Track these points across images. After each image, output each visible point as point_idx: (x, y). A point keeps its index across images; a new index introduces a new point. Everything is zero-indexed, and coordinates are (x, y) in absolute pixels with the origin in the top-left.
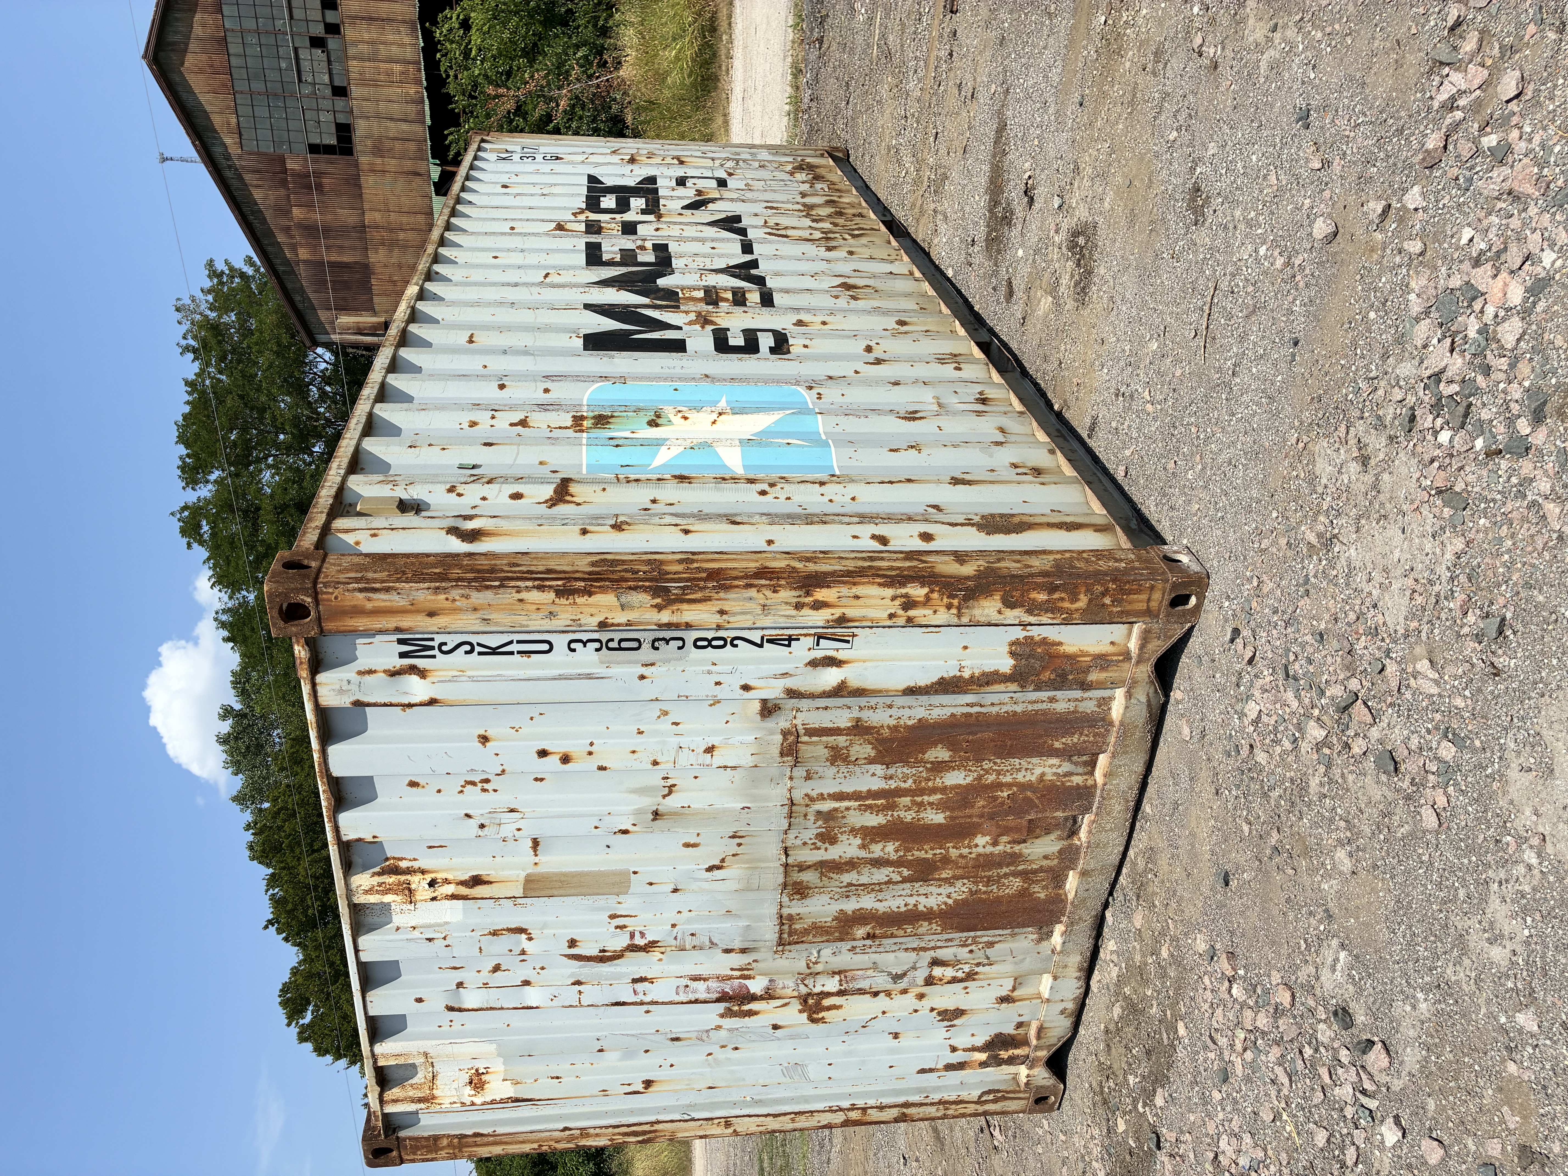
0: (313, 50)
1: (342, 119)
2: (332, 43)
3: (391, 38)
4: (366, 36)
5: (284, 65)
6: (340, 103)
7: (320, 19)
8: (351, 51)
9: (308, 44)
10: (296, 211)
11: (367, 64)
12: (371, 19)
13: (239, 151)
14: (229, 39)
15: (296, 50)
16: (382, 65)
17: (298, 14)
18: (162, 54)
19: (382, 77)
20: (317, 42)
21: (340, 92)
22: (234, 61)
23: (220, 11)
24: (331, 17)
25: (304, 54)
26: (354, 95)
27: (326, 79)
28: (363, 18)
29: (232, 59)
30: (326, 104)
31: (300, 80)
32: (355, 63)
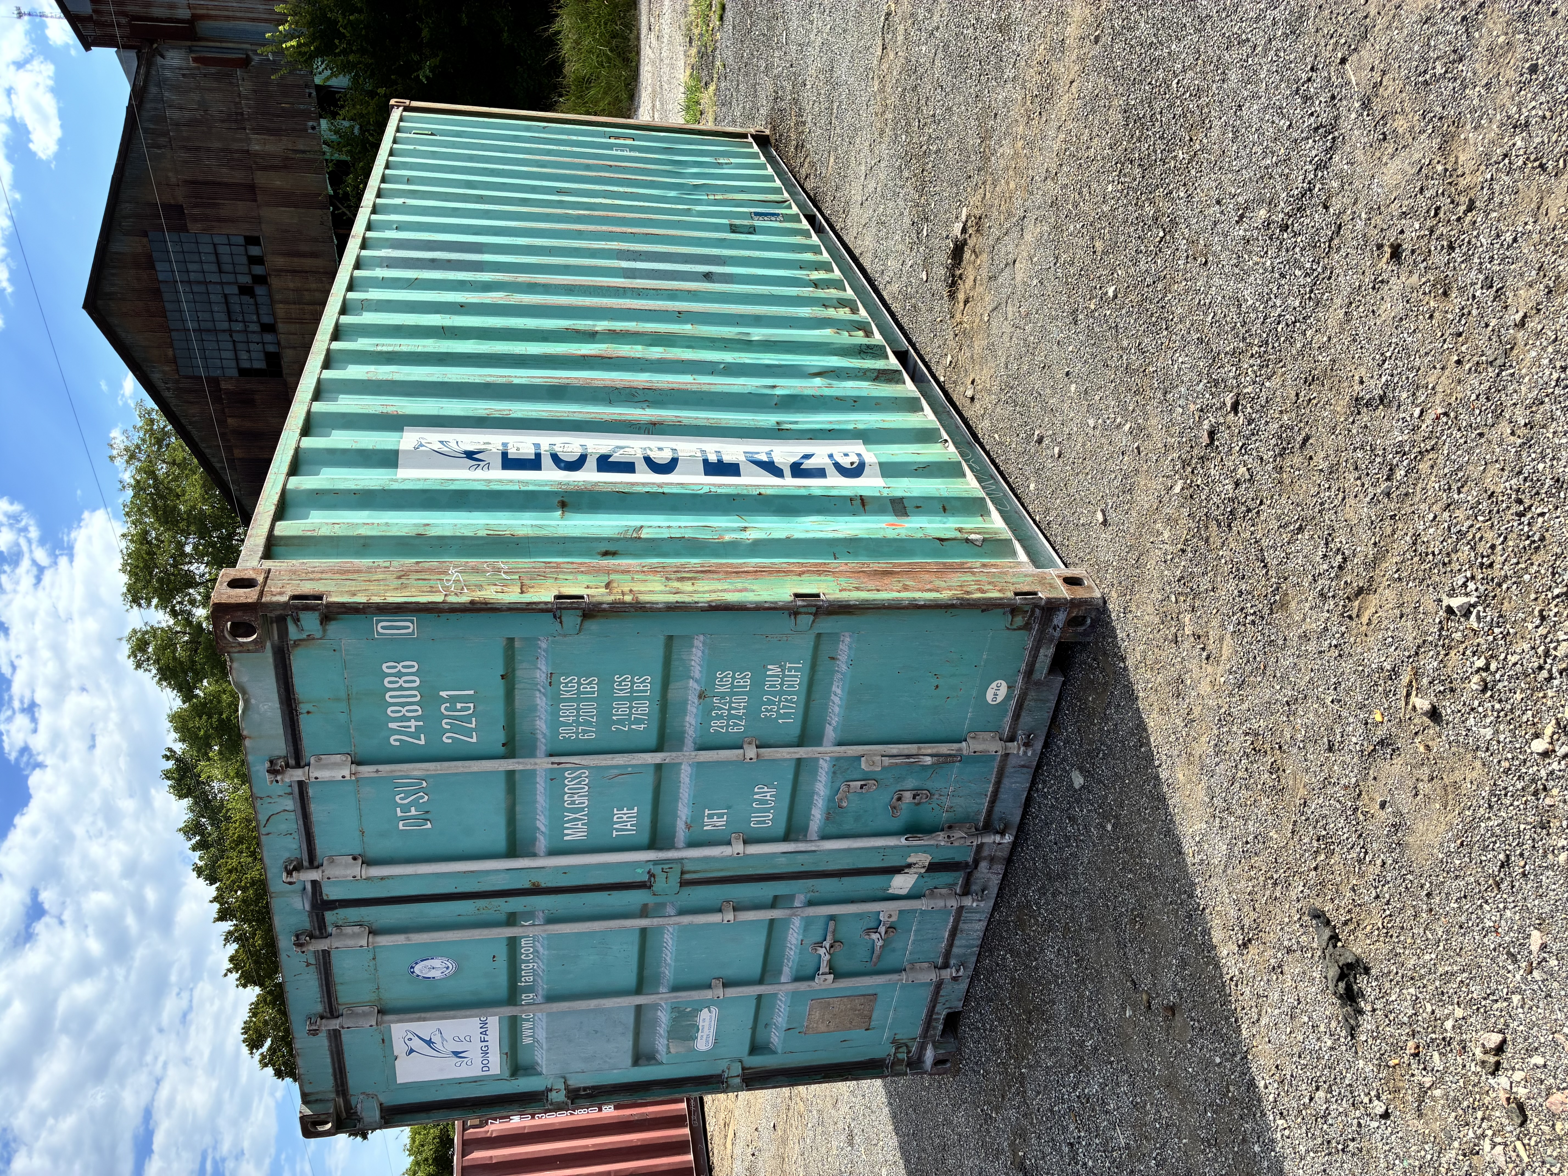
0: (243, 297)
1: (271, 348)
2: (259, 290)
3: (314, 286)
4: (291, 285)
5: (216, 308)
6: (268, 337)
7: (247, 271)
8: (278, 297)
9: (236, 291)
10: (229, 420)
11: (293, 306)
12: (295, 271)
13: (177, 377)
14: (163, 290)
15: (226, 296)
16: (306, 307)
17: (228, 268)
18: (100, 302)
19: (307, 316)
20: (245, 290)
21: (269, 328)
22: (168, 306)
23: (153, 267)
24: (258, 270)
25: (234, 300)
26: (281, 330)
27: (255, 318)
28: (288, 271)
29: (166, 304)
30: (256, 338)
31: (230, 320)
32: (281, 306)
